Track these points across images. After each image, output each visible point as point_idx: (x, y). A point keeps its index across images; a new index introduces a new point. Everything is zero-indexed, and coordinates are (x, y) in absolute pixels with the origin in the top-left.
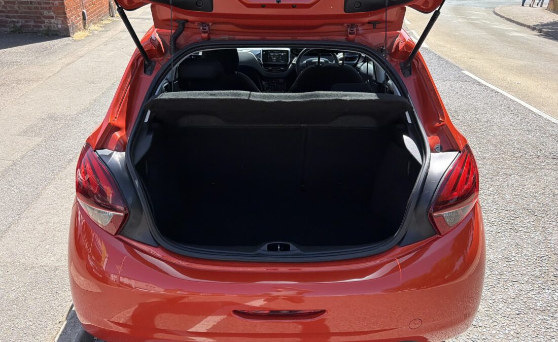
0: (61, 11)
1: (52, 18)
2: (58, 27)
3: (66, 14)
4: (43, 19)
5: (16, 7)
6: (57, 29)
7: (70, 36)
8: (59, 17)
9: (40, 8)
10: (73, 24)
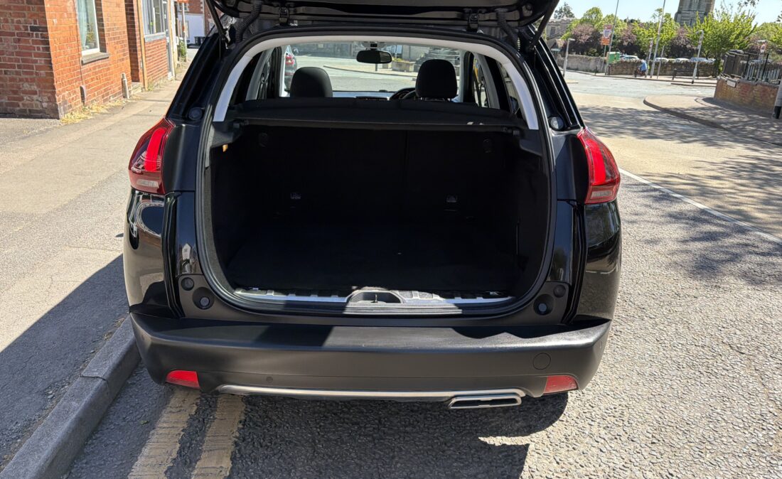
0: (48, 84)
2: (42, 106)
3: (54, 88)
4: (22, 94)
6: (40, 108)
7: (58, 119)
9: (18, 80)
10: (65, 102)
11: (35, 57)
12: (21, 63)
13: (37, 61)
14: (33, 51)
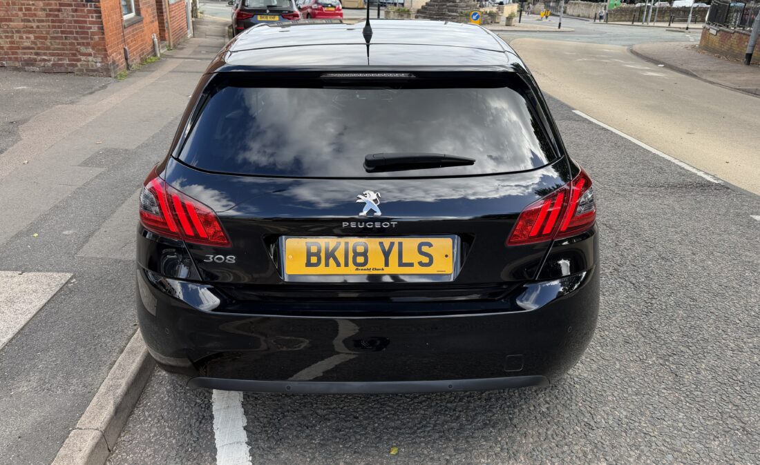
0: (100, 47)
1: (90, 55)
2: (96, 66)
3: (106, 50)
4: (79, 57)
5: (48, 43)
6: (95, 68)
7: (111, 77)
8: (99, 54)
9: (76, 44)
10: (114, 62)
11: (90, 24)
12: (78, 30)
13: (91, 27)
14: (88, 19)
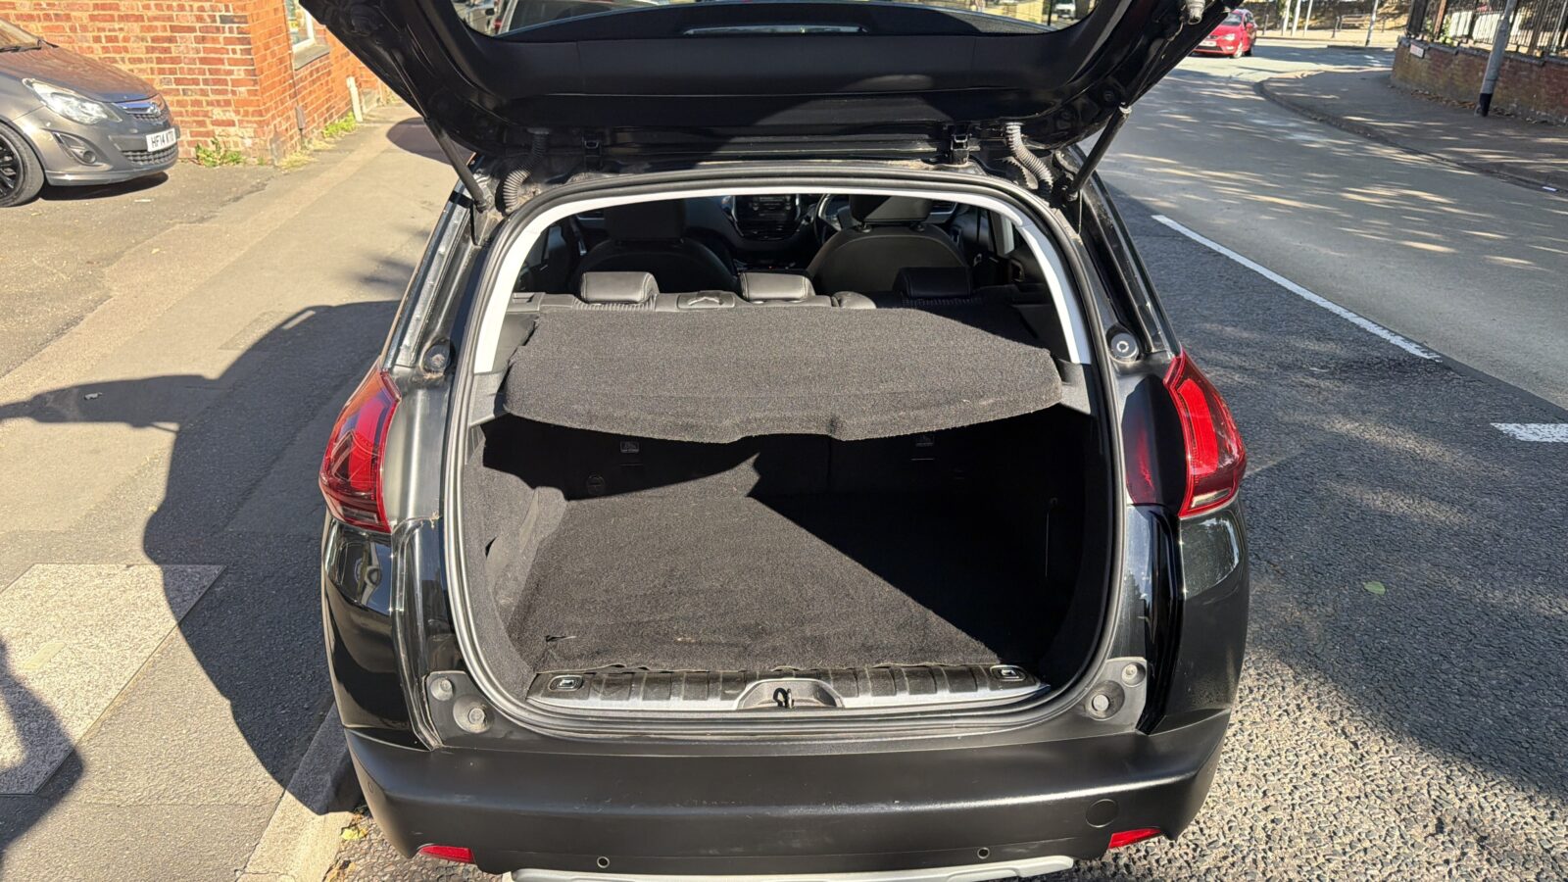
0: (250, 109)
2: (243, 144)
3: (261, 114)
4: (212, 127)
8: (248, 122)
9: (204, 104)
10: (277, 136)
11: (230, 65)
12: (208, 76)
13: (233, 71)
14: (225, 56)
